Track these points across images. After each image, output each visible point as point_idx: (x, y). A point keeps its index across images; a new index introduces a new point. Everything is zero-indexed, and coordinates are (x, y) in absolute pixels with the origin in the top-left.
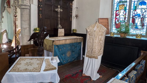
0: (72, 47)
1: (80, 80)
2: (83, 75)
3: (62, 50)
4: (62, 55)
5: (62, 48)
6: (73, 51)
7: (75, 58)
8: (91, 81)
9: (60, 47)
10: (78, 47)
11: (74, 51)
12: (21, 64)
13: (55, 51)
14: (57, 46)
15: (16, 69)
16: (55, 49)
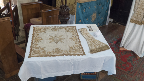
0: (99, 5)
1: (120, 57)
2: (120, 49)
3: (87, 11)
4: (85, 19)
5: (87, 7)
6: (99, 13)
7: (101, 23)
8: (137, 59)
9: (84, 6)
10: (105, 6)
11: (101, 13)
12: (42, 40)
13: (78, 14)
14: (80, 4)
15: (39, 51)
16: (77, 10)
